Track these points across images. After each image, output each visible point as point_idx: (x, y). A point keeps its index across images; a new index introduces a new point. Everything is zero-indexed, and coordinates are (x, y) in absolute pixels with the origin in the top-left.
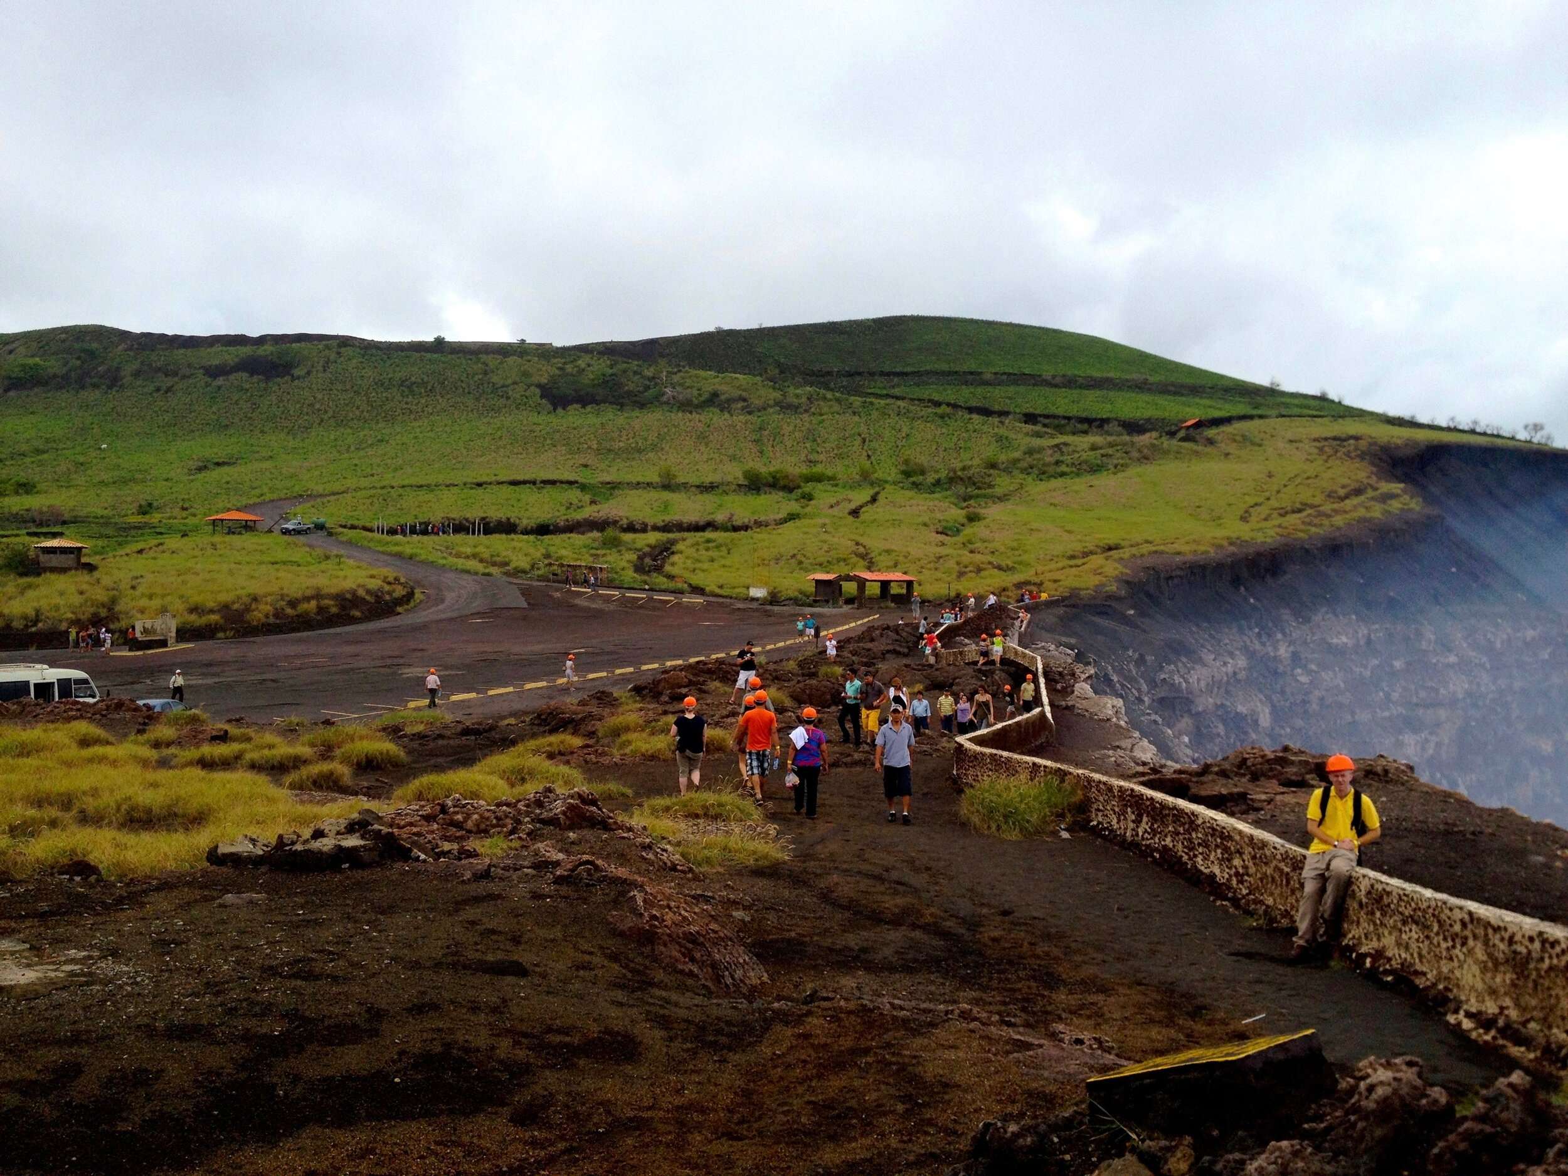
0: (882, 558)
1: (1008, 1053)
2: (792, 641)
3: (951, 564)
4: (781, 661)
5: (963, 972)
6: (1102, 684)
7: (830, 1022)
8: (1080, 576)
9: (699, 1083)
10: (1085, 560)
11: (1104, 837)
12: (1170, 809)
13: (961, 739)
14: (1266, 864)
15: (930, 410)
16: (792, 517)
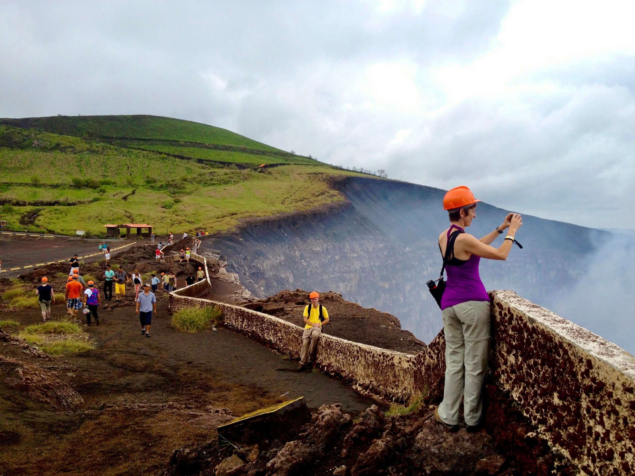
0: (138, 218)
1: (188, 420)
2: (97, 254)
3: (168, 220)
4: (92, 262)
5: (171, 389)
6: (231, 268)
7: (111, 416)
8: (221, 225)
9: (50, 449)
10: (222, 219)
11: (230, 329)
12: (255, 316)
13: (172, 293)
14: (289, 334)
15: (157, 155)
16: (96, 200)
